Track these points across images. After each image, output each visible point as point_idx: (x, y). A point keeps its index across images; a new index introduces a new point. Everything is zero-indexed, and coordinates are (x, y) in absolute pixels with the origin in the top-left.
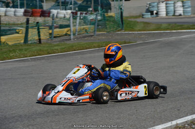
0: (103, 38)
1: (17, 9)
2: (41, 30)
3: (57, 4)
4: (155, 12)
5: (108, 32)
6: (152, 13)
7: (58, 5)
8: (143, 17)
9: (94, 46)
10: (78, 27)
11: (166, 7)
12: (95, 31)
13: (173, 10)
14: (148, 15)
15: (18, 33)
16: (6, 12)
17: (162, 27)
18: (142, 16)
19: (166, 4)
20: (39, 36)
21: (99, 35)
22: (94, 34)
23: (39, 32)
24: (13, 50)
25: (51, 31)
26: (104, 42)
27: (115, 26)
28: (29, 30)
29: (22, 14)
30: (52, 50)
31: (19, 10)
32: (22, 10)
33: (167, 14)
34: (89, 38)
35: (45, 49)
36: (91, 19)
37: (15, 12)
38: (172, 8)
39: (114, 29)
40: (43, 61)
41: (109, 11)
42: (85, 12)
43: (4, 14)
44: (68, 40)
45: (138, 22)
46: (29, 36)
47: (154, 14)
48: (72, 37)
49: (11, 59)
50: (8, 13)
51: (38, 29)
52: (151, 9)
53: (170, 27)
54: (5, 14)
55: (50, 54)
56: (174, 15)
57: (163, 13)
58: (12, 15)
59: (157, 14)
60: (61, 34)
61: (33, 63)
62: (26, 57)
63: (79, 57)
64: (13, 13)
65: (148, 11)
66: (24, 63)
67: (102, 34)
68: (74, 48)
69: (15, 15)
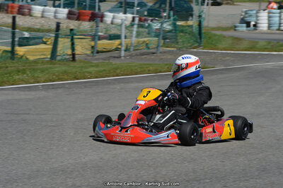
0: (169, 57)
1: (58, 9)
2: (75, 41)
3: (119, 5)
4: (253, 23)
5: (179, 49)
6: (248, 24)
7: (121, 7)
8: (235, 30)
9: (149, 71)
10: (134, 40)
11: (269, 17)
12: (158, 46)
13: (278, 22)
14: (243, 28)
15: (45, 43)
16: (43, 12)
17: (258, 46)
18: (235, 28)
19: (269, 13)
20: (73, 49)
21: (165, 52)
22: (157, 50)
23: (73, 44)
24: (24, 70)
25: (93, 43)
26: (167, 64)
27: (192, 41)
28: (60, 39)
29: (65, 16)
30: (84, 73)
31: (61, 9)
32: (66, 11)
33: (269, 27)
34: (148, 57)
35: (74, 70)
36: (157, 29)
37: (56, 12)
38: (277, 19)
39: (189, 44)
40: (60, 91)
41: (191, 18)
42: (151, 18)
43: (40, 15)
44: (117, 58)
45: (224, 37)
46: (59, 49)
47: (252, 26)
48: (123, 53)
49: (13, 85)
50: (46, 14)
51: (72, 39)
52: (248, 19)
53: (269, 47)
54: (42, 14)
55: (78, 79)
56: (279, 29)
57: (263, 26)
58: (52, 17)
59: (255, 26)
60: (109, 48)
61: (43, 93)
62: (38, 82)
63: (118, 87)
64: (53, 14)
65: (243, 21)
66: (27, 93)
67: (169, 51)
68: (118, 71)
69: (55, 17)
